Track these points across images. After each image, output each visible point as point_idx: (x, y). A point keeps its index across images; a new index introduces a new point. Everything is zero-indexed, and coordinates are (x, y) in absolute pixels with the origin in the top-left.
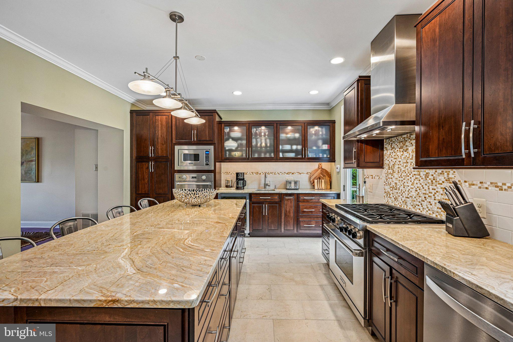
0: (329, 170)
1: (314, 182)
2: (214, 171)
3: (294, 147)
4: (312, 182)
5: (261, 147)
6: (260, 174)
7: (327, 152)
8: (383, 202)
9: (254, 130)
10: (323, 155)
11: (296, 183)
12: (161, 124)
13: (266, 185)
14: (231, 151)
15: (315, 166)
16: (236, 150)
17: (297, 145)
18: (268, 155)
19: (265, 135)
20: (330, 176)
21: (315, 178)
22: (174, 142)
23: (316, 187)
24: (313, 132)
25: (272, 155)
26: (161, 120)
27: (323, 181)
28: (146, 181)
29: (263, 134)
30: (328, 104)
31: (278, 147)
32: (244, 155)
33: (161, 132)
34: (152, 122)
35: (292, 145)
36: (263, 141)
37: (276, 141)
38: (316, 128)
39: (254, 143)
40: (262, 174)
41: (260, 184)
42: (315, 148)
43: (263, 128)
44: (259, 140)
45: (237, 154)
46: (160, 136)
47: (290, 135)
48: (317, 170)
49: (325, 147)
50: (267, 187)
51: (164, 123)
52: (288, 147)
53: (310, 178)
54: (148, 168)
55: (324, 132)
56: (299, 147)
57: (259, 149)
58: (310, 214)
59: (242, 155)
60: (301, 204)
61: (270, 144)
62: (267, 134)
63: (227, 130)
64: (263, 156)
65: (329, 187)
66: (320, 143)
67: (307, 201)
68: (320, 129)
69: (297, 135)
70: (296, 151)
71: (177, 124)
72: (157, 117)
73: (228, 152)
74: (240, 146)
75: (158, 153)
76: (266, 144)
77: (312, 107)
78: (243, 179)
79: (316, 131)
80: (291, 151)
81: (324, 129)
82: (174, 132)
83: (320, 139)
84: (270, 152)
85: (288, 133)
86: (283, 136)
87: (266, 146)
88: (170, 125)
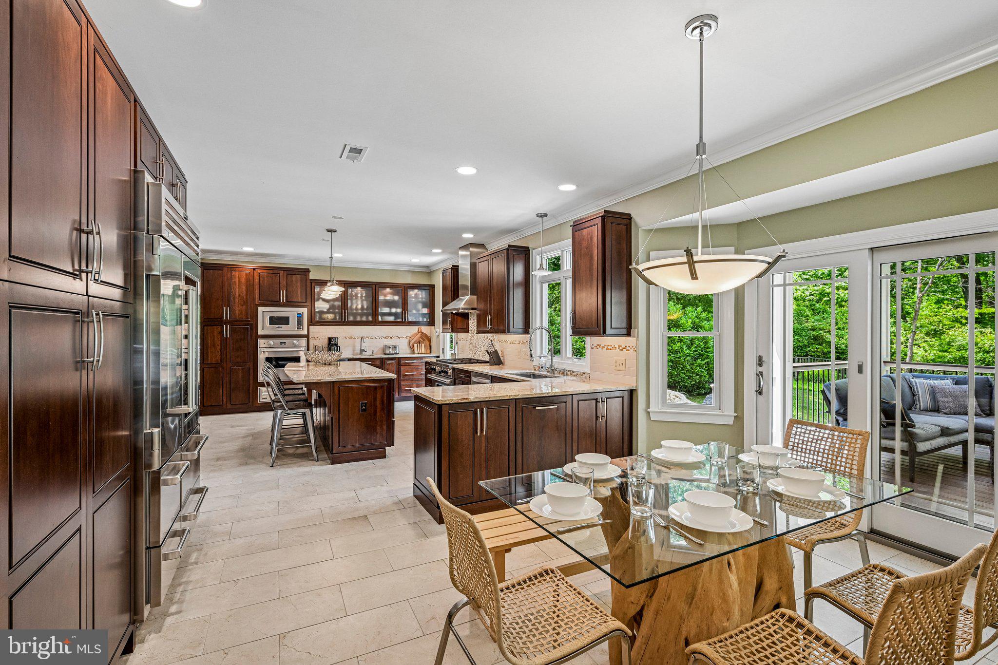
0: (428, 334)
1: (413, 346)
2: (307, 336)
3: (394, 310)
4: (412, 346)
5: (357, 309)
6: (355, 338)
7: (427, 316)
8: (469, 357)
9: (350, 291)
10: (423, 319)
11: (395, 347)
12: (240, 281)
13: (362, 351)
14: (321, 313)
15: (415, 329)
16: (328, 312)
17: (396, 307)
18: (364, 319)
19: (362, 296)
20: (429, 340)
21: (414, 343)
22: (256, 303)
23: (416, 351)
24: (413, 295)
25: (370, 319)
26: (239, 277)
27: (423, 345)
28: (219, 348)
29: (359, 295)
30: (427, 267)
31: (377, 309)
32: (338, 317)
33: (238, 291)
34: (226, 278)
35: (391, 308)
36: (359, 302)
37: (375, 303)
38: (416, 291)
39: (349, 305)
40: (356, 338)
41: (354, 350)
42: (414, 312)
43: (359, 289)
44: (354, 301)
45: (330, 317)
46: (237, 295)
47: (389, 298)
48: (416, 334)
49: (425, 311)
50: (363, 352)
51: (243, 280)
52: (386, 310)
53: (409, 342)
54: (221, 333)
55: (424, 296)
56: (399, 310)
57: (360, 311)
58: (412, 377)
59: (335, 318)
60: (402, 368)
61: (367, 307)
62: (364, 295)
63: (317, 289)
64: (359, 319)
65: (429, 351)
66: (420, 306)
67: (409, 364)
68: (420, 292)
69: (396, 298)
70: (395, 315)
71: (261, 282)
72: (233, 273)
73: (318, 315)
74: (332, 307)
75: (235, 315)
76: (362, 306)
77: (412, 269)
78: (336, 345)
79: (416, 295)
80: (390, 314)
81: (424, 292)
82: (257, 292)
83: (420, 302)
84: (367, 315)
85: (387, 295)
86: (381, 298)
87: (362, 308)
88: (251, 283)
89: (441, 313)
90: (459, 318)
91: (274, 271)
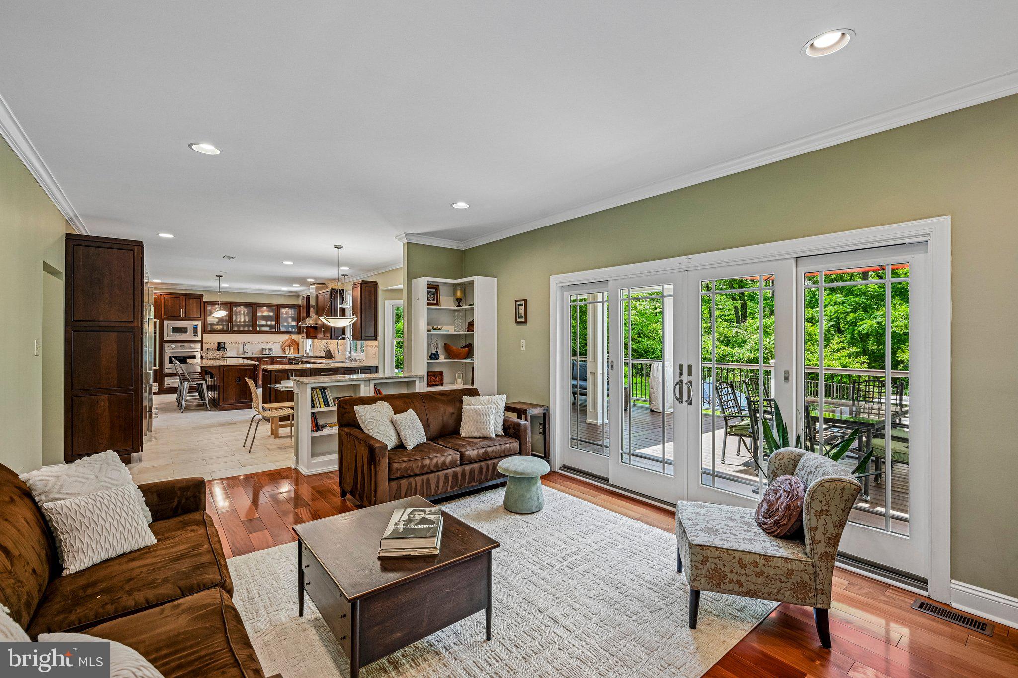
0: (297, 340)
1: (285, 349)
2: (201, 341)
3: (269, 323)
4: (283, 349)
5: (240, 322)
6: (238, 343)
7: (296, 327)
9: (234, 309)
10: (292, 329)
11: (270, 349)
13: (244, 352)
14: (212, 325)
15: (286, 337)
16: (217, 324)
17: (271, 321)
18: (246, 329)
19: (244, 313)
20: (297, 344)
21: (286, 346)
22: (162, 318)
23: (286, 352)
24: (284, 312)
25: (251, 329)
27: (292, 347)
29: (242, 312)
30: (296, 292)
31: (255, 322)
32: (225, 328)
35: (267, 321)
36: (242, 317)
37: (254, 318)
38: (287, 309)
39: (234, 319)
40: (240, 343)
41: (238, 352)
42: (285, 324)
43: (242, 307)
44: (238, 317)
45: (219, 327)
47: (265, 314)
48: (287, 340)
49: (294, 323)
51: (152, 301)
52: (263, 323)
53: (282, 346)
55: (293, 313)
56: (273, 323)
57: (242, 324)
59: (223, 328)
61: (248, 320)
62: (246, 312)
63: (209, 308)
64: (241, 329)
65: (297, 352)
66: (290, 320)
68: (290, 310)
69: (271, 314)
70: (270, 326)
71: (166, 303)
73: (209, 326)
74: (221, 321)
77: (284, 293)
78: (224, 348)
79: (286, 312)
80: (266, 326)
81: (293, 310)
82: (163, 310)
83: (290, 317)
84: (248, 326)
85: (264, 312)
86: (259, 314)
87: (245, 321)
88: (158, 304)
90: (312, 330)
91: (176, 296)
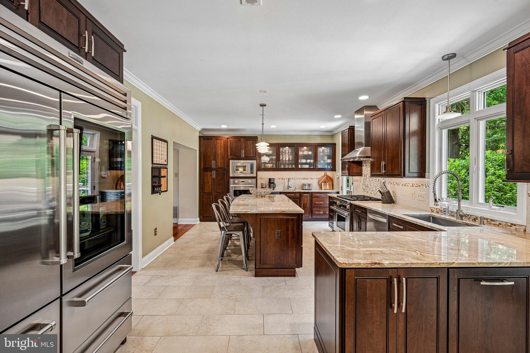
0: (331, 177)
1: (321, 185)
2: (256, 178)
3: (308, 161)
4: (320, 185)
5: (285, 160)
6: (284, 179)
7: (331, 164)
8: (362, 194)
9: (281, 149)
10: (328, 167)
11: (309, 185)
12: (220, 146)
13: (289, 187)
14: (265, 163)
15: (322, 173)
16: (269, 163)
17: (310, 159)
18: (290, 167)
19: (289, 153)
20: (332, 180)
21: (322, 182)
22: (229, 158)
23: (323, 188)
24: (321, 151)
25: (294, 166)
26: (220, 143)
27: (328, 184)
28: (210, 184)
29: (287, 152)
30: (331, 131)
31: (298, 160)
32: (274, 166)
33: (220, 151)
34: (214, 144)
35: (307, 159)
36: (287, 156)
37: (296, 157)
38: (323, 148)
39: (281, 158)
40: (286, 179)
41: (284, 186)
42: (322, 162)
43: (287, 148)
44: (284, 156)
45: (270, 166)
46: (219, 154)
47: (306, 153)
48: (323, 177)
49: (329, 161)
50: (290, 188)
51: (222, 145)
52: (304, 161)
53: (319, 182)
54: (211, 175)
55: (328, 151)
56: (312, 161)
57: (287, 162)
58: (320, 205)
59: (273, 166)
60: (314, 199)
61: (292, 159)
62: (290, 152)
64: (287, 167)
65: (332, 188)
66: (326, 158)
67: (318, 197)
68: (326, 149)
69: (310, 153)
70: (309, 164)
71: (231, 146)
72: (217, 141)
73: (263, 165)
74: (271, 160)
75: (218, 165)
76: (289, 159)
77: (320, 133)
78: (273, 183)
79: (323, 150)
80: (306, 164)
81: (328, 149)
82: (229, 151)
83: (325, 155)
84: (292, 164)
85: (304, 151)
86: (301, 153)
87: (289, 160)
88: (226, 146)
89: (341, 162)
90: (355, 165)
91: (238, 138)
